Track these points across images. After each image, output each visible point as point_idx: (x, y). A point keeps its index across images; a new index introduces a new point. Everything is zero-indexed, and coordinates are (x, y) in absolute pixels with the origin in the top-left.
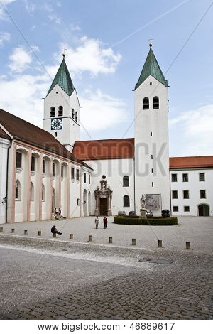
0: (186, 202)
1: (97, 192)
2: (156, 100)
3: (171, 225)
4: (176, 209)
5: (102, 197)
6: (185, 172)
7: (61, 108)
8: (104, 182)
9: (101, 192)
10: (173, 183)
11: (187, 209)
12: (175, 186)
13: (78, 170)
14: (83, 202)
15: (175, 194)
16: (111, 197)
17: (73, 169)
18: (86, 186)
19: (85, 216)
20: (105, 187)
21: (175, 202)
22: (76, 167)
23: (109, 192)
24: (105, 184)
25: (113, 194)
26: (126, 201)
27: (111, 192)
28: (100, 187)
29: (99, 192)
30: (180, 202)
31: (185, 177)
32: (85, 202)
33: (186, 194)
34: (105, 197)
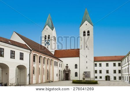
0: (101, 75)
1: (64, 71)
2: (88, 32)
3: (95, 84)
4: (96, 77)
5: (66, 73)
6: (100, 63)
7: (49, 36)
8: (67, 67)
9: (66, 71)
10: (95, 67)
11: (101, 77)
12: (96, 68)
13: (57, 62)
14: (59, 75)
15: (96, 72)
16: (70, 73)
17: (55, 62)
18: (60, 68)
19: (60, 80)
20: (68, 69)
21: (96, 75)
22: (56, 61)
23: (69, 71)
24: (68, 68)
25: (71, 72)
26: (76, 74)
27: (70, 71)
28: (65, 69)
29: (65, 71)
30: (98, 75)
31: (100, 65)
32: (60, 75)
33: (100, 72)
34: (68, 73)
